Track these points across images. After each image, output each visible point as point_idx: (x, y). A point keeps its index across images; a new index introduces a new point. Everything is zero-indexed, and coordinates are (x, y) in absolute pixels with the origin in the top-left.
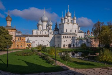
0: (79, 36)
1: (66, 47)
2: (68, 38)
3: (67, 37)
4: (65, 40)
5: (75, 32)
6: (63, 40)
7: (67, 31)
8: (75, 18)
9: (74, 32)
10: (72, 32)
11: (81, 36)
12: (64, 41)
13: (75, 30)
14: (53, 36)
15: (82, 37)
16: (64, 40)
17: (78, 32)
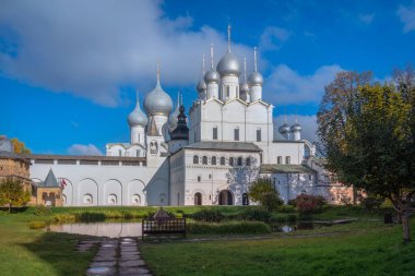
0: (279, 158)
1: (206, 202)
2: (218, 165)
3: (214, 158)
4: (205, 173)
5: (259, 139)
6: (191, 174)
7: (215, 136)
8: (259, 79)
9: (252, 138)
10: (242, 139)
11: (287, 158)
12: (199, 179)
13: (259, 133)
14: (164, 158)
15: (292, 162)
16: (198, 172)
17: (271, 138)
